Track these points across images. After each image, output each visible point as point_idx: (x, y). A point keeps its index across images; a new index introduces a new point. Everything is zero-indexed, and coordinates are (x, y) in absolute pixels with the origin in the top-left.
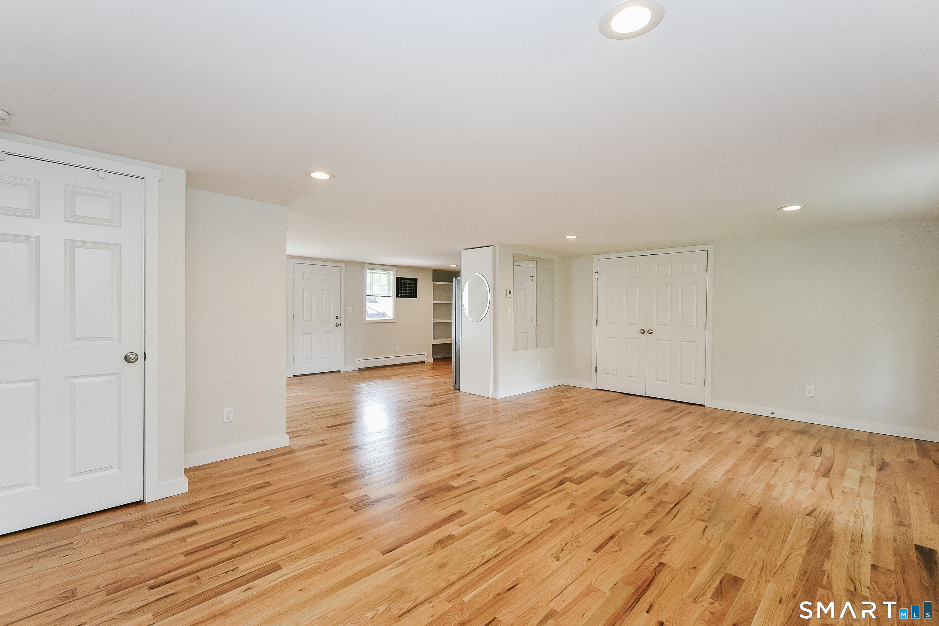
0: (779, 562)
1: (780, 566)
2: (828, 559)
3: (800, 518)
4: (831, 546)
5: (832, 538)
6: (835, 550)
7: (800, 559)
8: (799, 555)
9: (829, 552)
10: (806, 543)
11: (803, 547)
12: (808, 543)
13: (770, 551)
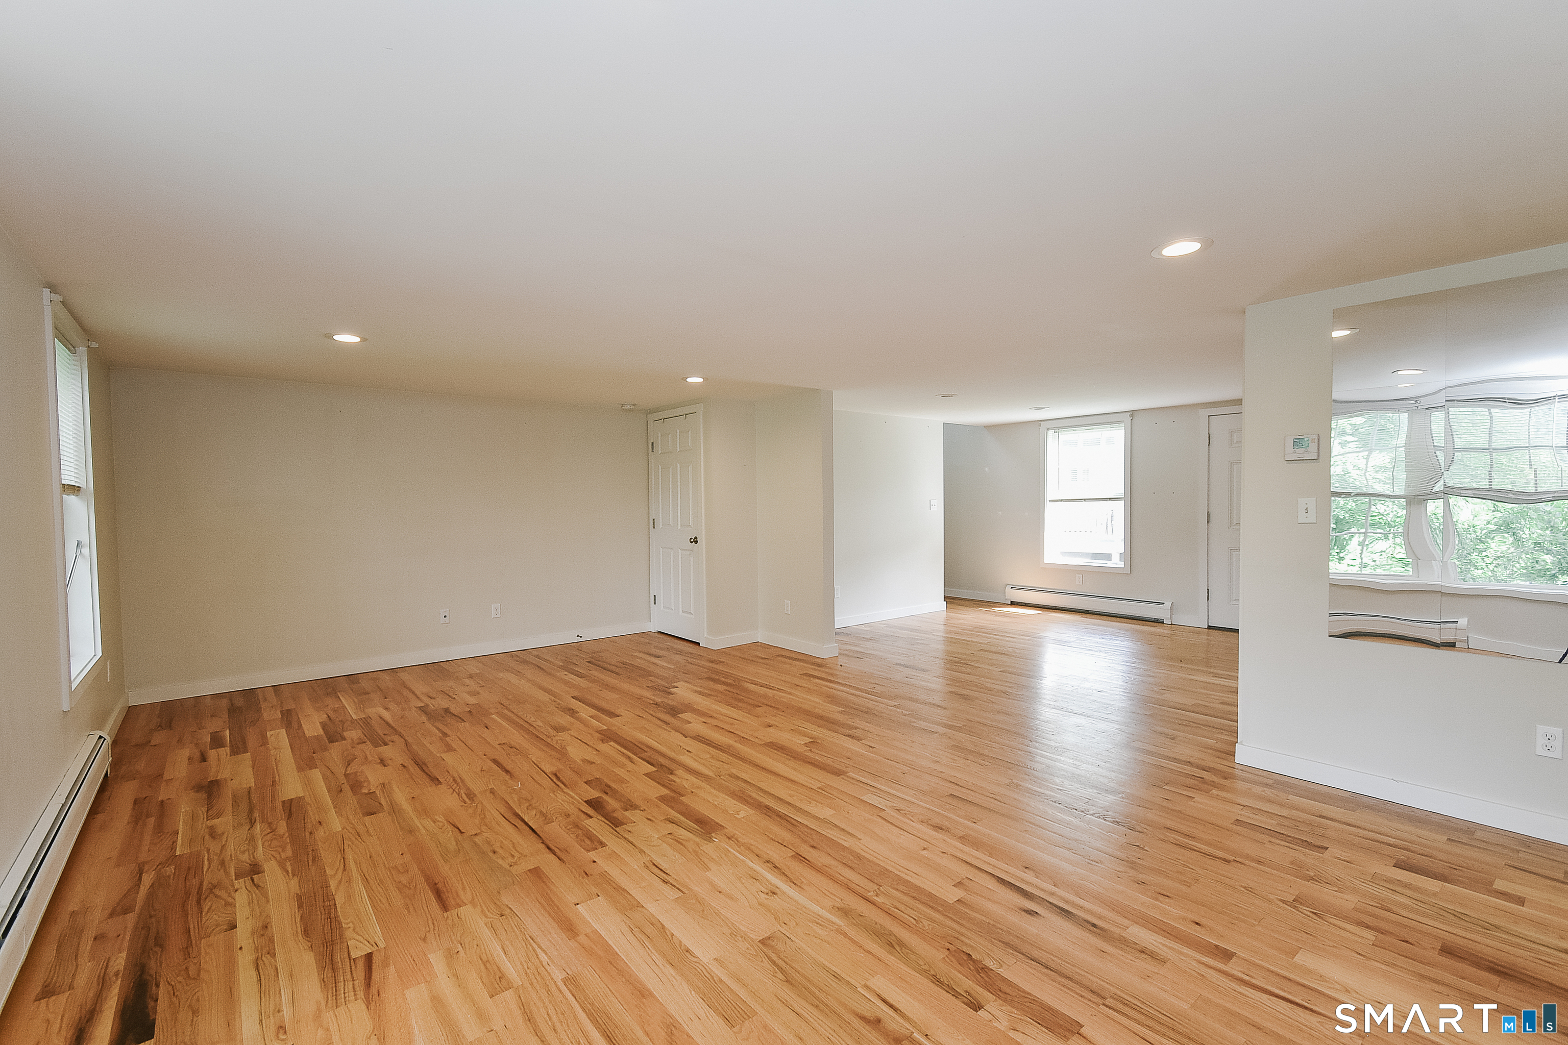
0: (349, 855)
1: (344, 849)
2: (297, 894)
3: (376, 939)
4: (301, 917)
5: (306, 933)
6: (293, 914)
7: (329, 872)
8: (334, 875)
9: (300, 906)
10: (336, 898)
11: (337, 888)
12: (334, 900)
13: (369, 857)
